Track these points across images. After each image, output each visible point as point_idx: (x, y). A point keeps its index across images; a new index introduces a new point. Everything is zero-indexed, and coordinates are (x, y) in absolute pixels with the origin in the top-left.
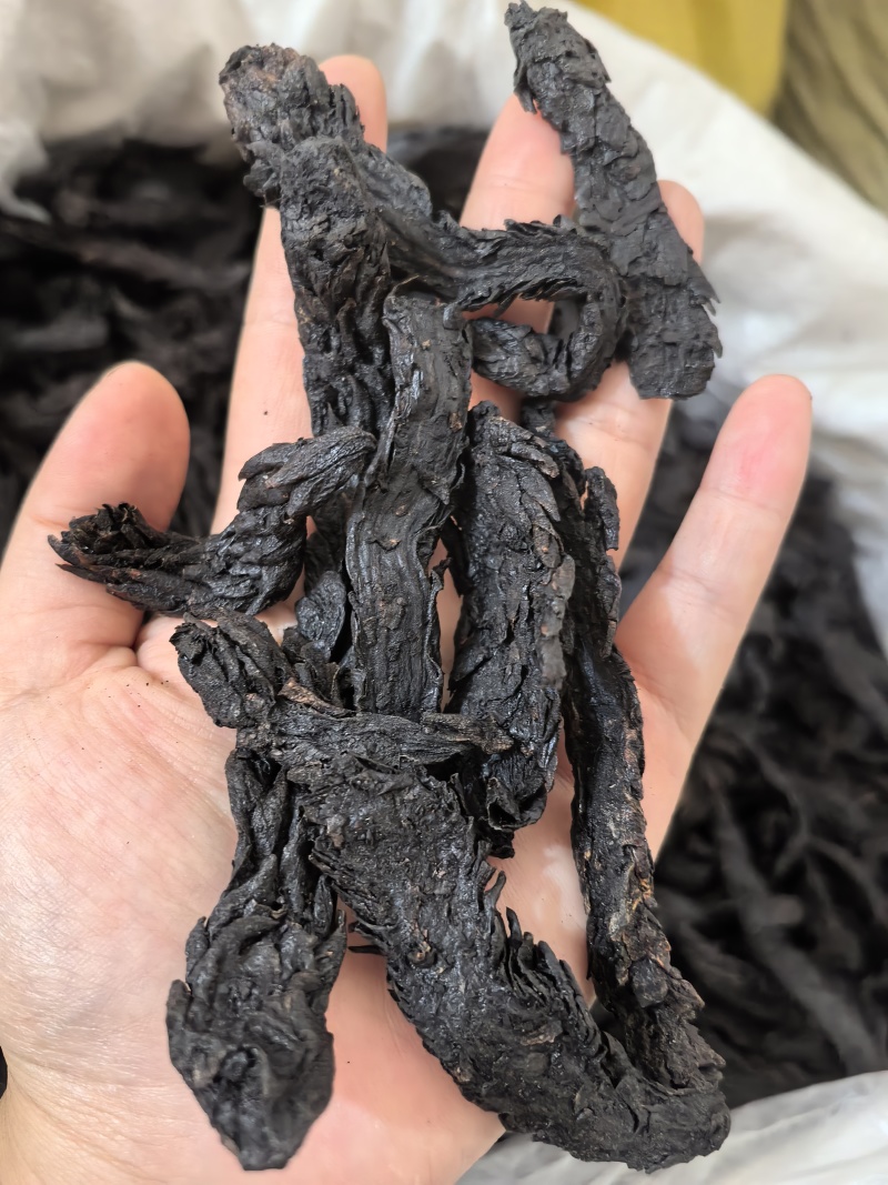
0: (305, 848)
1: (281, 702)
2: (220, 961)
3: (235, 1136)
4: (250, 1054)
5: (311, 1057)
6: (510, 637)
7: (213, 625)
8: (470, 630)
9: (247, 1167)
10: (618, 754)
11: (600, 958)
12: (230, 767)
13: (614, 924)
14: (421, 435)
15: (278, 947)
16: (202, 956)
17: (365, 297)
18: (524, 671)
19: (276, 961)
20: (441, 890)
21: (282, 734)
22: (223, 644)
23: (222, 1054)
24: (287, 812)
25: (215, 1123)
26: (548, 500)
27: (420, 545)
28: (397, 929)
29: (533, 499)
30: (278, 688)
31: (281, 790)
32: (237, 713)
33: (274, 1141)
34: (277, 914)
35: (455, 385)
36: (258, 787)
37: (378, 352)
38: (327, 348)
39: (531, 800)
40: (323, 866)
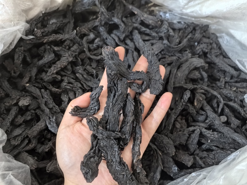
0: (99, 147)
1: (98, 128)
2: (87, 159)
3: (86, 179)
4: (89, 170)
6: (128, 123)
7: (91, 118)
8: (124, 121)
10: (138, 140)
11: (133, 165)
12: (91, 136)
13: (134, 161)
14: (120, 97)
15: (94, 159)
16: (85, 158)
17: (115, 79)
20: (114, 154)
21: (98, 132)
22: (92, 121)
23: (86, 169)
24: (97, 143)
25: (84, 177)
26: (133, 108)
27: (118, 111)
28: (108, 158)
29: (131, 107)
30: (98, 127)
31: (97, 140)
32: (93, 129)
33: (90, 180)
34: (94, 155)
35: (125, 92)
36: (94, 139)
37: (116, 86)
38: (110, 84)
39: (126, 144)
40: (100, 149)
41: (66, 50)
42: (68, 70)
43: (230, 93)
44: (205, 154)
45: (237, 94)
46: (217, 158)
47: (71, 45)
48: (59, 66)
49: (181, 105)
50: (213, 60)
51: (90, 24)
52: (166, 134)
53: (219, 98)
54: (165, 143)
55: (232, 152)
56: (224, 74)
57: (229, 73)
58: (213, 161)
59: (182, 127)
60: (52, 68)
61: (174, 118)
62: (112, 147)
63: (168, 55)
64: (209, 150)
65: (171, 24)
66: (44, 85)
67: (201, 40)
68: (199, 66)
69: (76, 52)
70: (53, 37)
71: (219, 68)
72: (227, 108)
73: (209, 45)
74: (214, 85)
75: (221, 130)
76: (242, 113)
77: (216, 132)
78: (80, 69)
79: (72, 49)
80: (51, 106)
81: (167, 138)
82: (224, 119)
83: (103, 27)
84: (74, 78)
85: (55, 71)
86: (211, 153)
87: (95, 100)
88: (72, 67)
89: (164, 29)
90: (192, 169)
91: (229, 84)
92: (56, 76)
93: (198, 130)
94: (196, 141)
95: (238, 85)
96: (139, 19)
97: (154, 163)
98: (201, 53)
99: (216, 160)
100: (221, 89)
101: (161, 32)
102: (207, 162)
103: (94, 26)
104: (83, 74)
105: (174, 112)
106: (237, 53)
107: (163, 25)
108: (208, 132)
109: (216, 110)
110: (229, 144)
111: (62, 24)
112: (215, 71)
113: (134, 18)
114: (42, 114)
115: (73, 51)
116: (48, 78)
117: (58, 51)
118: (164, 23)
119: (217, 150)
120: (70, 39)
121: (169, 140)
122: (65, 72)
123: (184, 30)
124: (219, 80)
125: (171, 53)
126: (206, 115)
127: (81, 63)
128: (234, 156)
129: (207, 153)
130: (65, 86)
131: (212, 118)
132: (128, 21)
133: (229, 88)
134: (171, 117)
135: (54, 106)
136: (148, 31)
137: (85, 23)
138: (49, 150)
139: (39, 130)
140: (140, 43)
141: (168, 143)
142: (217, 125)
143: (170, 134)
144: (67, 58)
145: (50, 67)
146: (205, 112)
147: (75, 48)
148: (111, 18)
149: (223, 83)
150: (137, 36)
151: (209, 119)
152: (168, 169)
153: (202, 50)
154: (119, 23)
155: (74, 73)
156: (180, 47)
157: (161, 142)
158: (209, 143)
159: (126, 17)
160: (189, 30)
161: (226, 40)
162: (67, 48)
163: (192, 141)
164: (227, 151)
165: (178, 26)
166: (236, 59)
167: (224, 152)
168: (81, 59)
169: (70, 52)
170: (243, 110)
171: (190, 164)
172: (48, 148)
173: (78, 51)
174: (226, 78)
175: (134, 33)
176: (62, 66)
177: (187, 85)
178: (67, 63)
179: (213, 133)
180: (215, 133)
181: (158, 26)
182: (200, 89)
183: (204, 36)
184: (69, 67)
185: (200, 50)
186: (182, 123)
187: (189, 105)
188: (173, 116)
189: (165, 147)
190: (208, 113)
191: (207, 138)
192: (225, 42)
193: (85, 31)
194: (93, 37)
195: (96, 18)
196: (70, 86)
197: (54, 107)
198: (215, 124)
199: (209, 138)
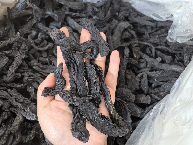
0: (79, 112)
2: (75, 126)
3: (82, 140)
4: (81, 133)
5: (87, 131)
6: (94, 85)
7: (63, 92)
8: (90, 86)
9: (84, 143)
10: (108, 95)
11: (111, 116)
13: (112, 112)
14: (80, 67)
15: (80, 123)
16: (73, 126)
17: (71, 54)
18: (96, 89)
19: (80, 124)
20: (93, 113)
21: (74, 101)
22: (65, 94)
23: (79, 133)
24: (76, 110)
26: (95, 71)
27: (83, 79)
28: (90, 118)
29: (93, 71)
30: (72, 97)
31: (75, 107)
32: (69, 100)
33: (86, 139)
34: (79, 120)
35: (83, 61)
36: (73, 108)
37: (73, 59)
38: (67, 59)
39: (100, 102)
40: (81, 114)
41: (16, 51)
42: (24, 66)
43: (155, 40)
44: (156, 90)
45: (160, 39)
46: (166, 90)
47: (19, 45)
48: (15, 65)
49: (125, 60)
50: (134, 20)
51: (28, 24)
52: (123, 86)
53: (150, 45)
54: (125, 93)
55: (175, 81)
56: (146, 28)
57: (149, 26)
58: (164, 93)
59: (132, 77)
60: (10, 69)
61: (124, 72)
62: (90, 109)
63: (100, 28)
64: (158, 86)
65: (93, 5)
66: (8, 86)
67: (120, 9)
68: (126, 27)
69: (26, 50)
70: (2, 44)
71: (141, 24)
72: (158, 51)
73: (127, 11)
74: (142, 39)
75: (161, 68)
76: (170, 50)
77: (158, 70)
78: (34, 62)
79: (22, 48)
80: (21, 100)
81: (125, 89)
82: (159, 59)
83: (41, 23)
84: (32, 71)
85: (14, 71)
86: (160, 88)
87: (59, 77)
88: (27, 63)
89: (90, 9)
90: (152, 105)
91: (152, 34)
92: (16, 74)
93: (145, 74)
94: (146, 83)
95: (159, 32)
96: (67, 8)
97: (123, 112)
98: (124, 18)
99: (166, 91)
100: (148, 40)
101: (88, 12)
102: (160, 96)
103: (33, 24)
104: (38, 65)
105: (122, 68)
106: (149, 10)
107: (88, 7)
108: (152, 73)
109: (151, 55)
110: (171, 75)
111: (5, 32)
112: (139, 28)
113: (63, 8)
114: (16, 110)
115: (23, 49)
116: (10, 78)
117: (10, 53)
118: (87, 6)
119: (164, 84)
120: (17, 40)
121: (127, 90)
122: (22, 69)
123: (104, 6)
124: (144, 34)
125: (102, 25)
126: (146, 62)
127: (33, 57)
128: (178, 82)
129: (158, 89)
130: (27, 79)
131: (151, 62)
132: (59, 12)
133: (153, 37)
134: (122, 72)
135: (24, 99)
136: (78, 14)
137: (24, 25)
138: (34, 138)
139: (19, 123)
140: (75, 26)
141: (127, 92)
142: (157, 65)
143: (126, 86)
144: (20, 57)
145: (8, 69)
146: (144, 60)
147: (24, 46)
148: (45, 13)
149: (148, 35)
150: (71, 21)
151: (149, 64)
152: (134, 113)
153: (124, 16)
154: (53, 14)
155: (30, 67)
156: (107, 18)
157: (122, 94)
158: (156, 81)
159: (56, 9)
160: (108, 5)
161: (137, 4)
162: (16, 49)
163: (144, 84)
164: (171, 81)
165: (99, 5)
166: (150, 14)
167: (169, 83)
168: (32, 54)
169: (20, 51)
170: (169, 49)
171: (149, 102)
172: (33, 136)
173: (27, 48)
174: (148, 31)
175: (67, 20)
176: (18, 65)
177: (123, 44)
178: (22, 60)
179: (156, 72)
180: (158, 72)
181: (84, 9)
182: (134, 44)
183: (121, 6)
184: (25, 63)
185: (122, 16)
186: (131, 74)
187: (131, 59)
188: (123, 71)
189: (126, 96)
190: (146, 59)
191: (153, 78)
192: (137, 6)
193: (27, 31)
194: (35, 33)
195: (32, 18)
196: (32, 78)
197: (24, 101)
198: (155, 65)
199: (155, 77)
